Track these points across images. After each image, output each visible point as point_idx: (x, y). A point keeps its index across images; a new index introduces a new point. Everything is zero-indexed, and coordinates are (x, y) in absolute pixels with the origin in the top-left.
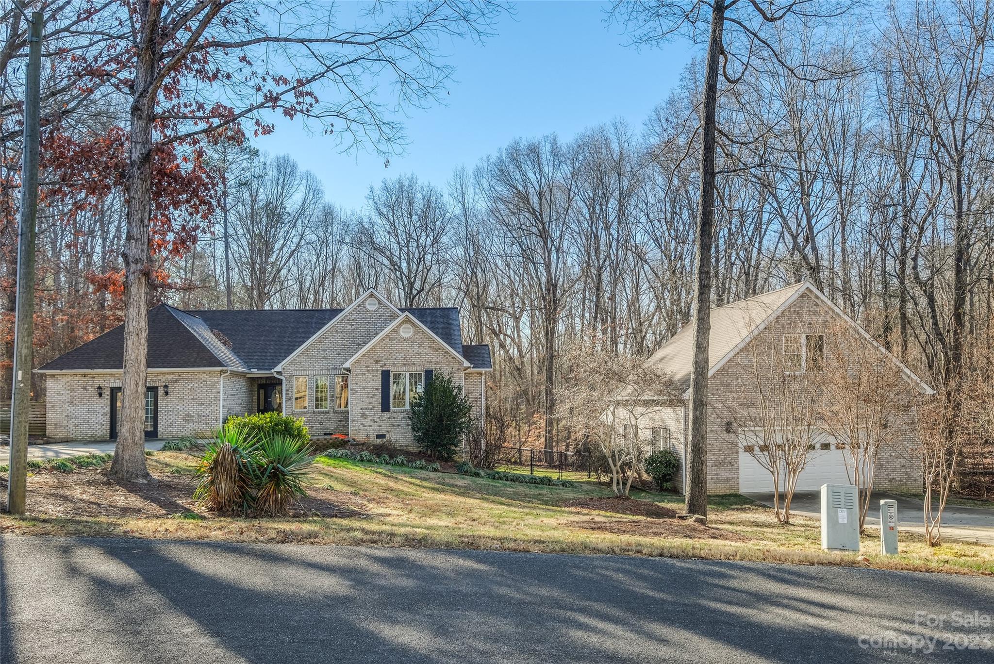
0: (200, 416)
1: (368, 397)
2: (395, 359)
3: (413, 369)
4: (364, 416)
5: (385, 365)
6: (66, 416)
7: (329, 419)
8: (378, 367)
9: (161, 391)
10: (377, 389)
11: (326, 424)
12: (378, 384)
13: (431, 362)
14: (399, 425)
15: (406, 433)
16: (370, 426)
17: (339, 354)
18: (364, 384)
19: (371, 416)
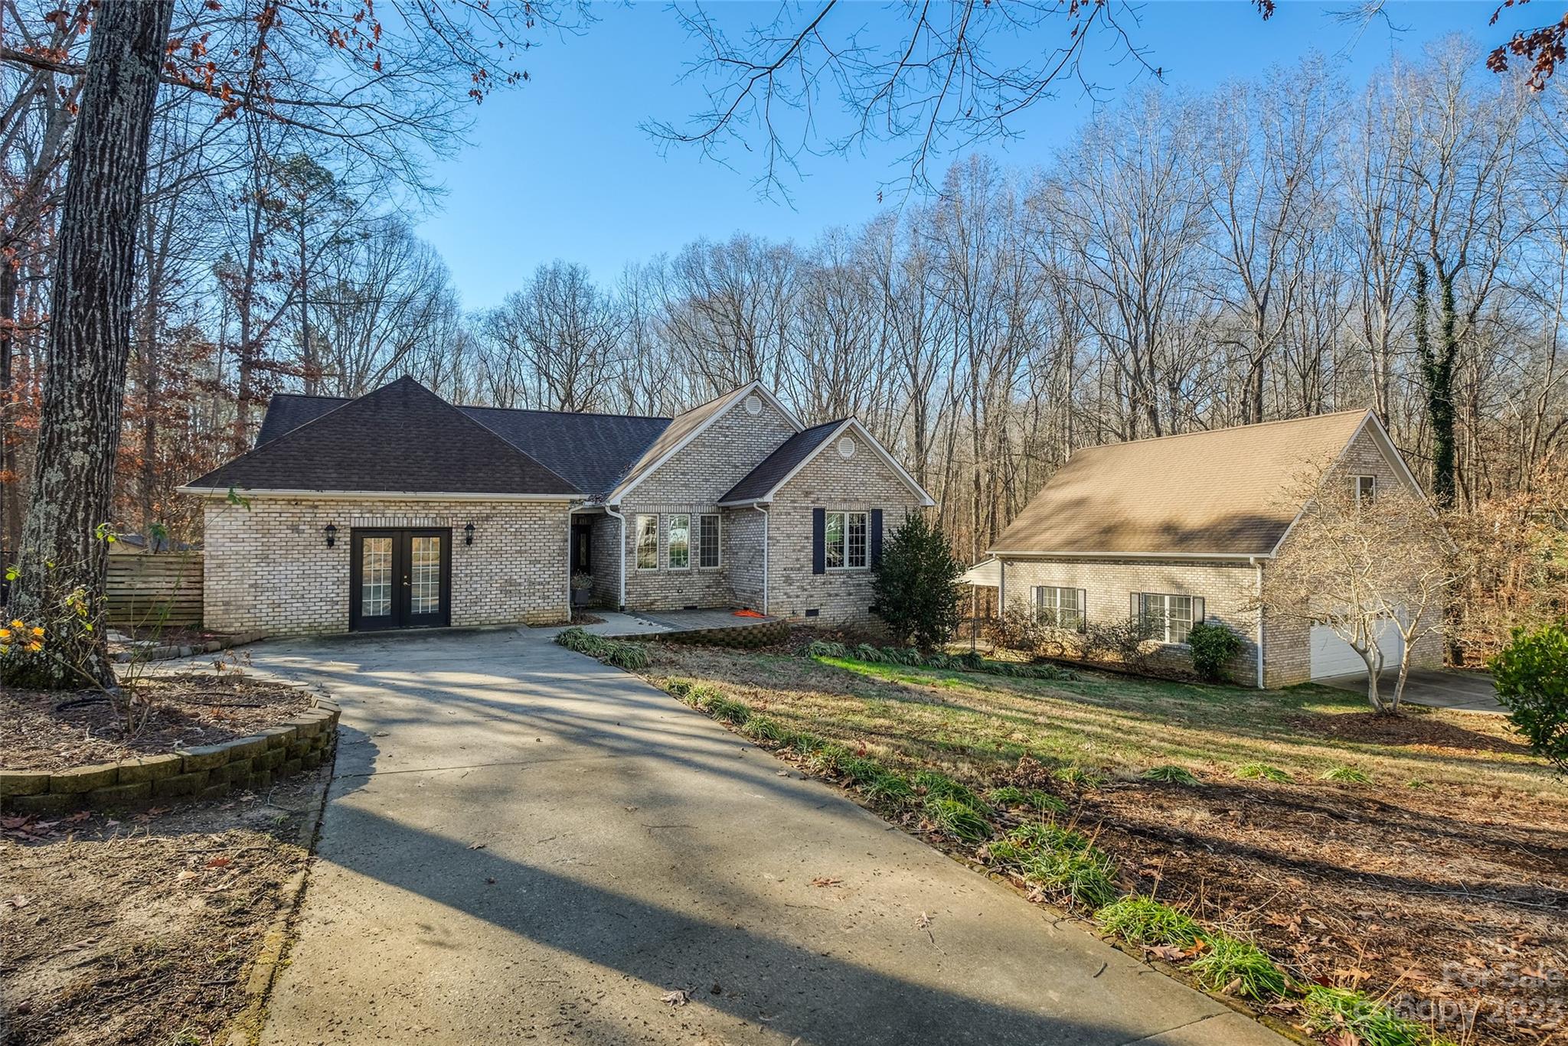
0: (532, 583)
1: (794, 550)
2: (832, 491)
3: (856, 506)
4: (788, 580)
5: (818, 499)
6: (251, 586)
7: (692, 584)
8: (807, 503)
9: (457, 537)
10: (807, 538)
11: (688, 592)
12: (809, 529)
13: (880, 497)
14: (837, 595)
15: (846, 606)
16: (798, 597)
17: (707, 480)
18: (789, 530)
19: (798, 581)
